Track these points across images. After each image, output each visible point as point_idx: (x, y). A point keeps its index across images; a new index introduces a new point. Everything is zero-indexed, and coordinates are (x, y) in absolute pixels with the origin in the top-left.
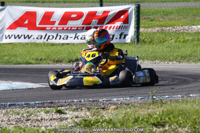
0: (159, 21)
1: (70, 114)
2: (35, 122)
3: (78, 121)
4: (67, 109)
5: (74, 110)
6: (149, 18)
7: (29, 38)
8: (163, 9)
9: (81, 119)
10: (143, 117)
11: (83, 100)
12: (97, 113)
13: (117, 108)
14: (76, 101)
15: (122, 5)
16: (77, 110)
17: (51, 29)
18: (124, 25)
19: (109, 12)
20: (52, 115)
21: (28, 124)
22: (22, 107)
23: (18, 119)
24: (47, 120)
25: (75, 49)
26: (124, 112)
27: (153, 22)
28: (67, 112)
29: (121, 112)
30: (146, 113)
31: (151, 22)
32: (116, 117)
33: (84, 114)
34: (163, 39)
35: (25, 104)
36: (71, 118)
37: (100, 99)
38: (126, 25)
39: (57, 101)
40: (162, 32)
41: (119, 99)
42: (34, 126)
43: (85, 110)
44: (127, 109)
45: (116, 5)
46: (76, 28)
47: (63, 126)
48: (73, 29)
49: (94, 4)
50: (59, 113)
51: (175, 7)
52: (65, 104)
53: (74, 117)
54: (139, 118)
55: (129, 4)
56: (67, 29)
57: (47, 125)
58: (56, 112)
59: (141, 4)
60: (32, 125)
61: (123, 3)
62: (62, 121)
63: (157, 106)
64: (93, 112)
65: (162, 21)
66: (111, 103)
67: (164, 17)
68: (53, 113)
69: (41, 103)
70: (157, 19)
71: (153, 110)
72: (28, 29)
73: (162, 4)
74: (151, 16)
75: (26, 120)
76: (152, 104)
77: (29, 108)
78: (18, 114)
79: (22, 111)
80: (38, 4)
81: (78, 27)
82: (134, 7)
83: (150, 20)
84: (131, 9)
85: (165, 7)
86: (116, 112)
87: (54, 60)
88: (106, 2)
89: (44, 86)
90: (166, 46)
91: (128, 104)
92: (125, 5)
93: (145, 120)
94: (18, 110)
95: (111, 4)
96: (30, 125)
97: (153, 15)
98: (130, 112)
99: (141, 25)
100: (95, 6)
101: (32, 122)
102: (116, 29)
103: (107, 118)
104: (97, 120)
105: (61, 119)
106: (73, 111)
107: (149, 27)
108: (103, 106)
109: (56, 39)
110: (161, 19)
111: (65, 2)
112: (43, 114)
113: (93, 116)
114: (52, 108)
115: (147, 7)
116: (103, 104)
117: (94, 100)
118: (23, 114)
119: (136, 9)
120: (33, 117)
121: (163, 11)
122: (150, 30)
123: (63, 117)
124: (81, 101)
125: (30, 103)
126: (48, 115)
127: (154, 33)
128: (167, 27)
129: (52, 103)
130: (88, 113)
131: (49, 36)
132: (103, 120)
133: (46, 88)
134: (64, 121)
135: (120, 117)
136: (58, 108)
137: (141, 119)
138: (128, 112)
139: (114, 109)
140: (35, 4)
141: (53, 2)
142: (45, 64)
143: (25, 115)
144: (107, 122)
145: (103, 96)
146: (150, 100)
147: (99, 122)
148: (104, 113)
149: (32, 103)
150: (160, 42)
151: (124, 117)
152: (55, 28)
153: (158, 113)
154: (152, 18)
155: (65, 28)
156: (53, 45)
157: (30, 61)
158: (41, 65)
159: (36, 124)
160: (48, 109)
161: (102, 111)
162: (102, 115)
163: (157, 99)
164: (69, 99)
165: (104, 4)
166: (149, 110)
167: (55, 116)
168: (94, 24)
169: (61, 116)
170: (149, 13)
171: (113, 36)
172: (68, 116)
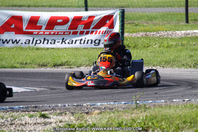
0: (144, 26)
1: (54, 119)
2: (19, 126)
3: (62, 126)
4: (51, 114)
5: (59, 114)
6: (133, 23)
7: (17, 43)
8: (148, 14)
9: (65, 123)
10: (127, 121)
11: (67, 105)
12: (81, 117)
13: (101, 113)
14: (60, 105)
15: (107, 10)
16: (61, 114)
17: (38, 34)
18: (109, 30)
19: (94, 17)
20: (36, 119)
21: (12, 128)
22: (6, 111)
23: (2, 123)
24: (31, 124)
25: (60, 53)
26: (108, 117)
27: (138, 27)
28: (51, 116)
29: (105, 116)
30: (129, 118)
31: (135, 27)
32: (100, 122)
33: (68, 118)
34: (148, 44)
35: (9, 108)
36: (55, 123)
37: (85, 103)
38: (111, 30)
39: (41, 106)
40: (147, 37)
41: (103, 104)
42: (18, 130)
43: (69, 114)
44: (110, 114)
45: (101, 10)
46: (63, 33)
47: (47, 130)
48: (59, 33)
49: (79, 9)
50: (43, 117)
51: (159, 12)
52: (50, 108)
53: (58, 121)
54: (122, 122)
55: (114, 9)
56: (54, 34)
57: (31, 129)
58: (40, 117)
59: (126, 9)
60: (17, 129)
61: (108, 8)
62: (45, 125)
63: (140, 111)
64: (77, 117)
65: (146, 26)
66: (95, 108)
67: (148, 22)
68: (37, 117)
69: (26, 108)
70: (141, 24)
71: (136, 115)
72: (15, 34)
73: (146, 9)
74: (136, 21)
75: (10, 125)
76: (136, 109)
77: (13, 112)
78: (2, 118)
79: (7, 115)
80: (24, 8)
81: (64, 32)
82: (119, 11)
83: (134, 25)
84: (116, 14)
85: (149, 12)
86: (100, 116)
87: (39, 65)
88: (91, 6)
89: (28, 90)
90: (150, 51)
91: (112, 109)
92: (110, 9)
93: (129, 125)
94: (2, 114)
95: (96, 8)
96: (14, 129)
97: (137, 20)
98: (114, 117)
99: (126, 30)
100: (80, 11)
101: (16, 127)
102: (102, 34)
103: (91, 123)
104: (81, 124)
105: (45, 124)
106: (57, 115)
107: (133, 32)
108: (87, 111)
109: (43, 43)
110: (145, 25)
111: (50, 6)
112: (27, 119)
113: (77, 120)
114: (36, 112)
115: (132, 12)
116: (87, 109)
117: (79, 104)
118: (7, 118)
119: (120, 14)
120: (17, 122)
121: (147, 16)
122: (134, 34)
123: (47, 121)
124: (65, 106)
125: (14, 107)
126: (32, 119)
127: (138, 38)
128: (151, 32)
129: (36, 107)
130: (72, 118)
131: (37, 41)
132: (87, 124)
133: (30, 92)
134: (48, 125)
135: (104, 122)
136: (42, 113)
137: (124, 124)
138: (112, 117)
139: (98, 114)
140: (20, 8)
141: (39, 6)
142: (30, 68)
143: (9, 119)
144: (91, 127)
145: (87, 101)
146: (134, 105)
147: (83, 126)
148: (88, 117)
149: (16, 107)
150: (145, 47)
151: (108, 121)
152: (42, 33)
153: (141, 118)
154: (137, 23)
155: (52, 33)
156: (38, 49)
157: (15, 65)
158: (26, 69)
159: (20, 129)
160: (32, 113)
161: (85, 115)
162: (85, 119)
163: (141, 104)
164: (53, 103)
165: (89, 8)
166: (133, 115)
167: (39, 120)
168: (80, 28)
169: (45, 120)
170: (134, 18)
171: (100, 40)
172: (52, 120)
